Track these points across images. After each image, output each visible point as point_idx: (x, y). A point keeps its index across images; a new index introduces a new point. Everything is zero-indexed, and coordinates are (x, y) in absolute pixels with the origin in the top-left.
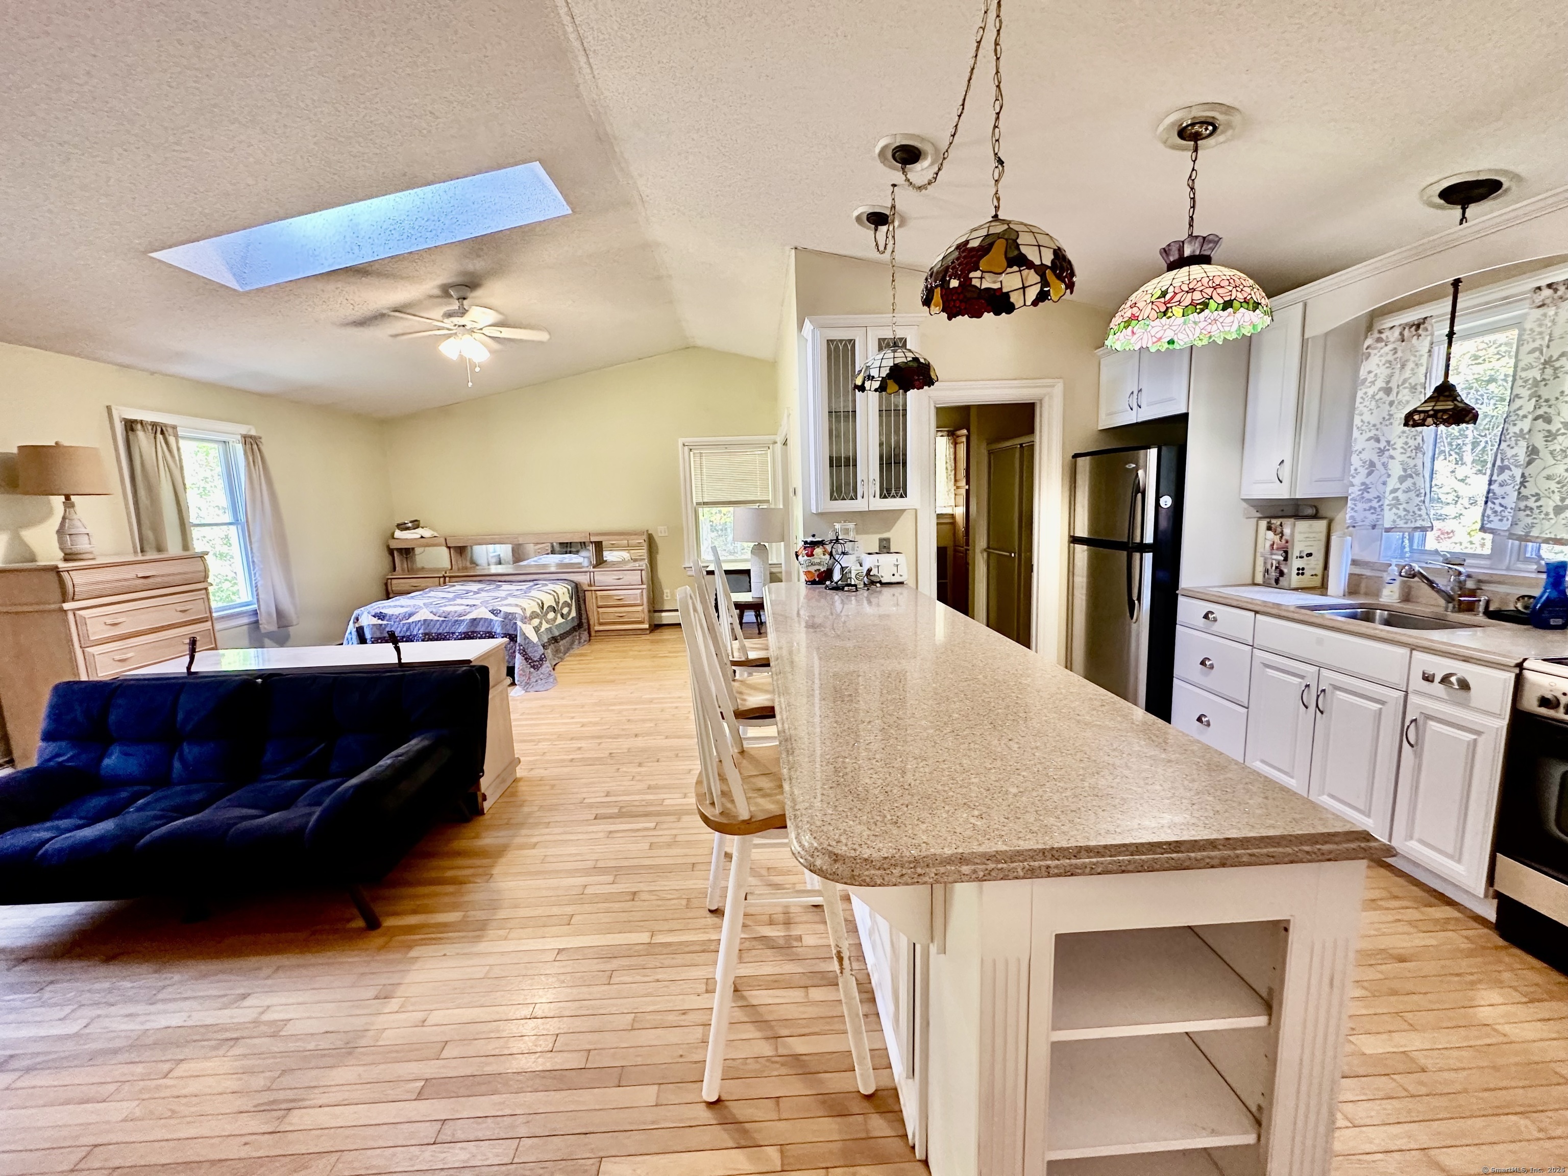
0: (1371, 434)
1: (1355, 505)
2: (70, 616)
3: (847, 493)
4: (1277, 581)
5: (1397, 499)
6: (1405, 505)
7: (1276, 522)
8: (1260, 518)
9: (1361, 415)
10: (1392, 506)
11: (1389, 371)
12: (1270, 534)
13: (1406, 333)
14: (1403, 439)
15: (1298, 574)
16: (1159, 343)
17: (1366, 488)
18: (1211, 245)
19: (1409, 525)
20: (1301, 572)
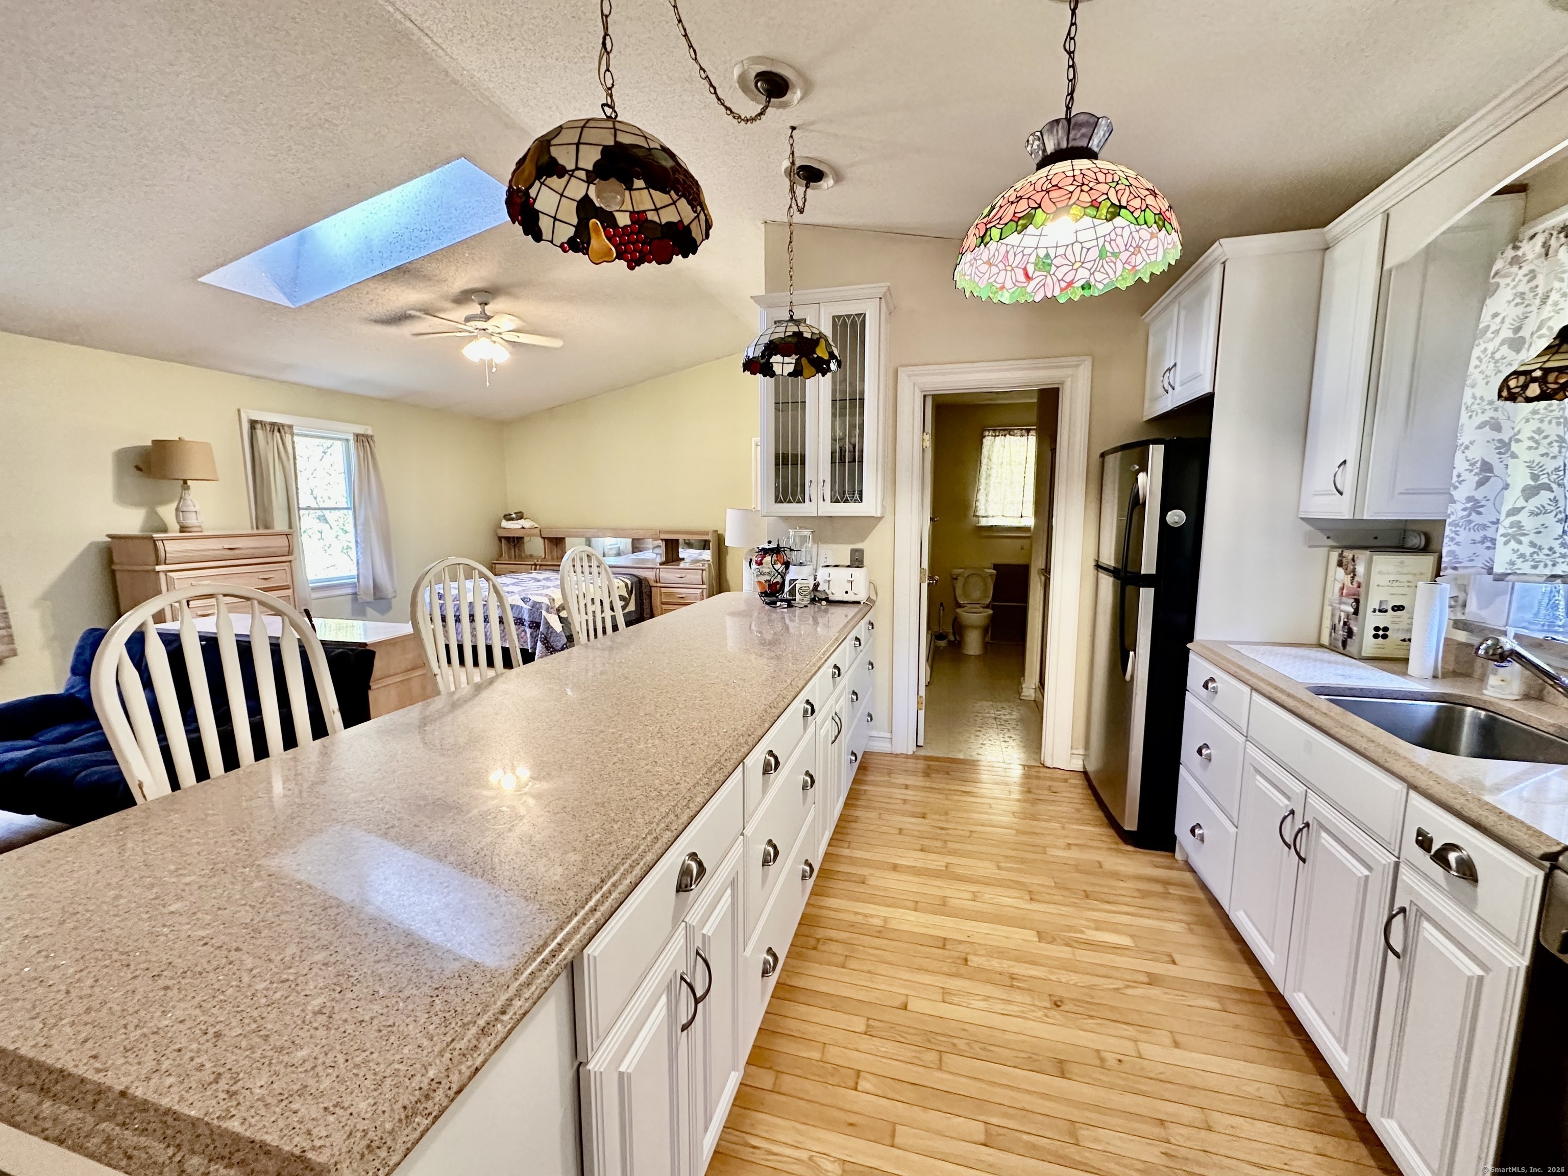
0: (1485, 417)
1: (1456, 533)
2: (162, 576)
3: (794, 495)
4: (1344, 644)
5: (1518, 525)
6: (1532, 537)
7: (1348, 554)
8: (1333, 547)
9: (1473, 387)
10: (1509, 537)
11: (1520, 310)
12: (1341, 571)
13: (1553, 242)
14: (1534, 425)
15: (1376, 636)
16: (1070, 290)
17: (1475, 506)
18: (1084, 130)
19: (1541, 570)
20: (1381, 633)
